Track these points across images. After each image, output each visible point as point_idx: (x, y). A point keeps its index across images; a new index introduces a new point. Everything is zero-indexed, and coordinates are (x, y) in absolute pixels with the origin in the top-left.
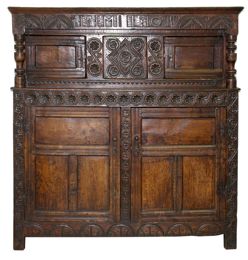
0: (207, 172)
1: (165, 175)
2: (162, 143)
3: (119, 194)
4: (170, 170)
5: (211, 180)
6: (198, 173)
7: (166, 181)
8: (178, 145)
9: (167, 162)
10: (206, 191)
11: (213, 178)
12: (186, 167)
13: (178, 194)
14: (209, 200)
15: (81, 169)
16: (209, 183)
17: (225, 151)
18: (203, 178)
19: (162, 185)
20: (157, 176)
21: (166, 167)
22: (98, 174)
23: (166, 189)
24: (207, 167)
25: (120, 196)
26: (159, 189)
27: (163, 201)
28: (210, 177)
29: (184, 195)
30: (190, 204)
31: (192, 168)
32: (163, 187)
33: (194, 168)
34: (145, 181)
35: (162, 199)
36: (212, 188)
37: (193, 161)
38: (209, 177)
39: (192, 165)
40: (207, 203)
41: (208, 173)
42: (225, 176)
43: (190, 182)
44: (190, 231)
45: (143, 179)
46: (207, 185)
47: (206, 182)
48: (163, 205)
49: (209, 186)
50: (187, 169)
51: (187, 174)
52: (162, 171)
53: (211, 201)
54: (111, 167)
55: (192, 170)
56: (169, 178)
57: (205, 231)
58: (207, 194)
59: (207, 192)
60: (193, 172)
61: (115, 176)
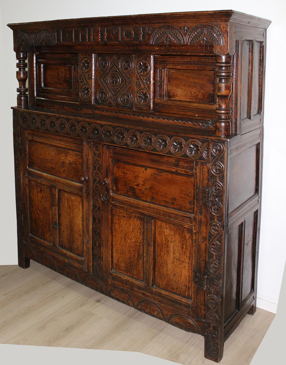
0: (183, 248)
1: (136, 236)
2: (133, 195)
3: (91, 243)
4: (141, 232)
5: (187, 260)
6: (172, 246)
7: (136, 244)
8: (150, 202)
9: (138, 220)
10: (182, 272)
11: (191, 259)
12: (159, 233)
13: (148, 265)
14: (185, 286)
15: (61, 203)
16: (185, 264)
17: (205, 226)
18: (178, 255)
19: (133, 248)
20: (127, 234)
21: (137, 226)
22: (74, 214)
23: (137, 254)
24: (183, 241)
25: (91, 245)
26: (130, 251)
27: (134, 267)
28: (187, 256)
29: (157, 269)
30: (163, 282)
31: (165, 237)
32: (134, 251)
33: (167, 239)
34: (115, 236)
35: (133, 265)
36: (189, 272)
37: (166, 229)
38: (185, 255)
39: (166, 234)
40: (183, 289)
41: (184, 250)
42: (204, 262)
43: (162, 254)
44: (161, 315)
45: (114, 234)
46: (183, 266)
47: (182, 261)
48: (133, 271)
49: (185, 267)
50: (159, 237)
51: (160, 243)
52: (133, 230)
53: (187, 288)
54: (84, 210)
55: (165, 240)
56: (139, 242)
57: (179, 323)
58: (183, 278)
59: (182, 274)
60: (166, 242)
61: (88, 221)
